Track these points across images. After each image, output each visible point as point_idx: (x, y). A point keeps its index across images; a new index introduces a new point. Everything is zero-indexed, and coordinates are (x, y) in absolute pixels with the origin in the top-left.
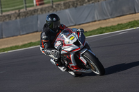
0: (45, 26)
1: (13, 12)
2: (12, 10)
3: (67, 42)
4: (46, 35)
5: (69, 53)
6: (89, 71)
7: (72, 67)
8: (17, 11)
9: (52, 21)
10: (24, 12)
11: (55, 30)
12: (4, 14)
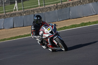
0: (34, 22)
1: (53, 5)
2: (52, 4)
3: (46, 32)
4: (34, 27)
5: (47, 38)
6: (59, 48)
7: (49, 46)
8: (55, 4)
9: (38, 19)
10: (60, 5)
11: (39, 24)
12: (46, 6)
